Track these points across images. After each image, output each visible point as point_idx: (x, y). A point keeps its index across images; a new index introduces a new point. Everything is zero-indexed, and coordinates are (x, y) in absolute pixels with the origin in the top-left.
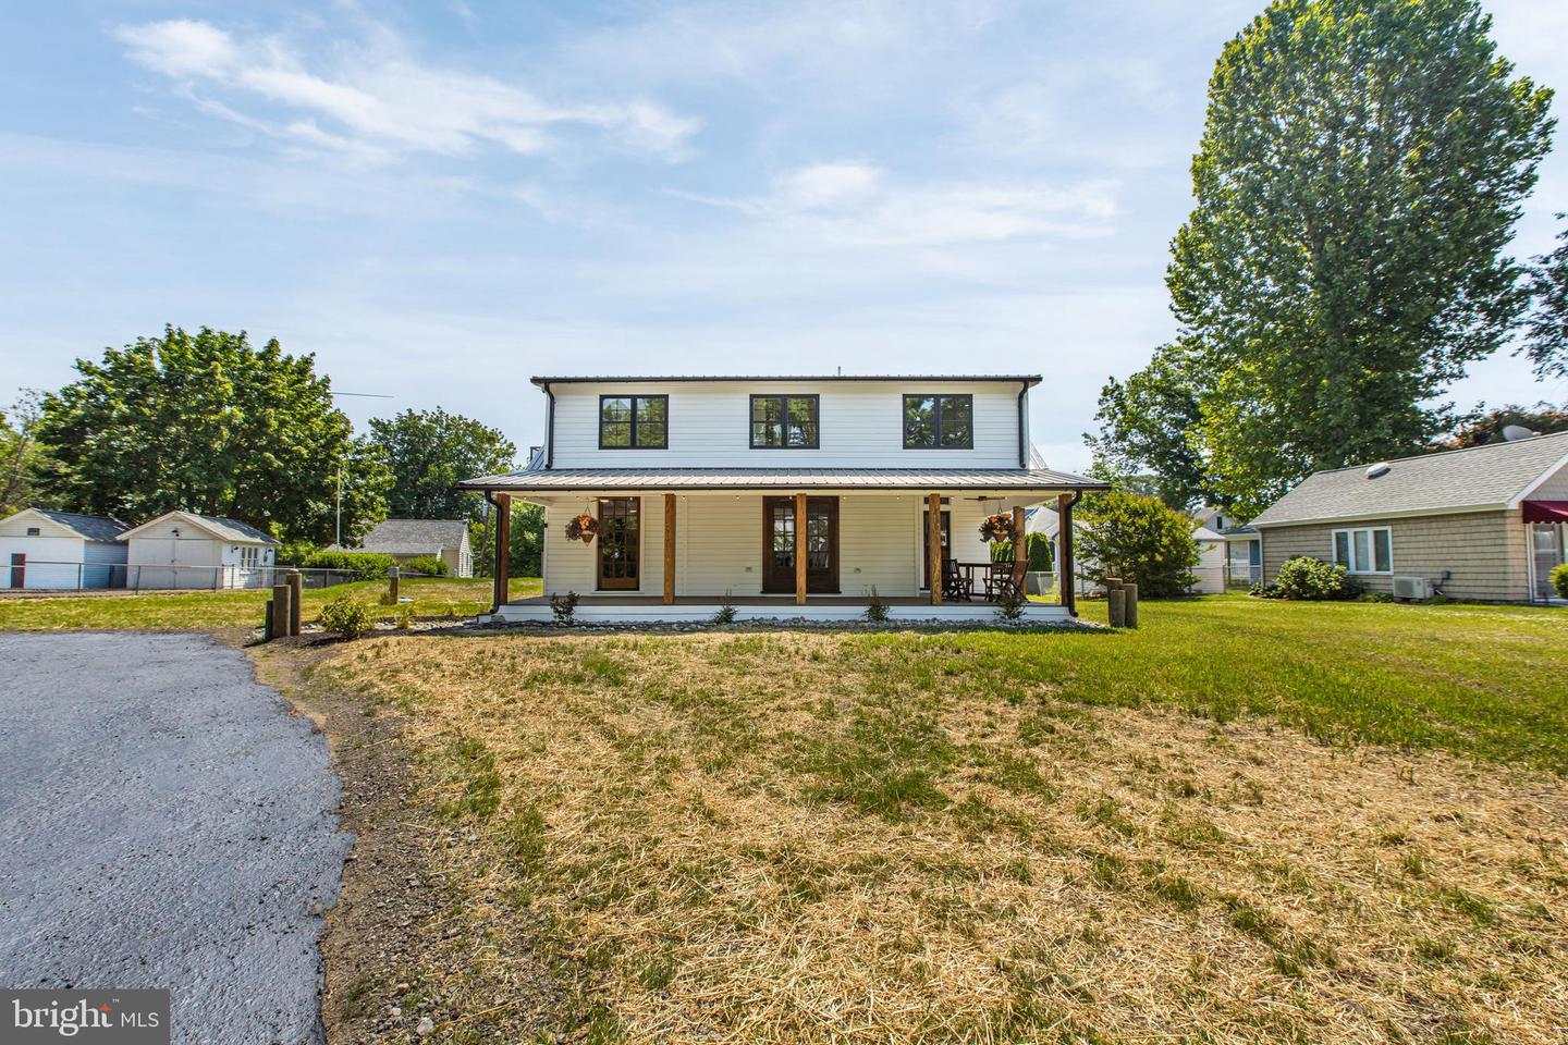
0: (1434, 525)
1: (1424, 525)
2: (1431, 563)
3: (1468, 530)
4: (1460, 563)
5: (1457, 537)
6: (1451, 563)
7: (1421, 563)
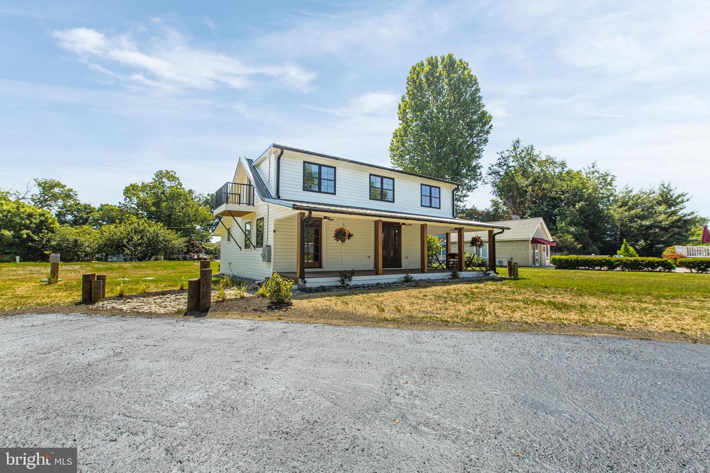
0: (508, 243)
1: (505, 244)
2: (507, 255)
3: (518, 245)
4: (515, 255)
5: (515, 247)
6: (513, 255)
7: (503, 255)
